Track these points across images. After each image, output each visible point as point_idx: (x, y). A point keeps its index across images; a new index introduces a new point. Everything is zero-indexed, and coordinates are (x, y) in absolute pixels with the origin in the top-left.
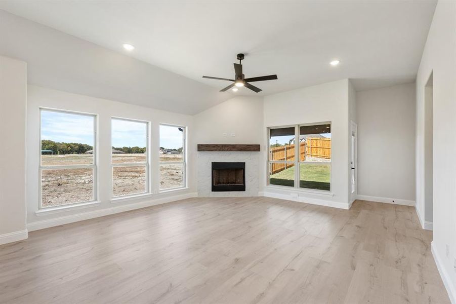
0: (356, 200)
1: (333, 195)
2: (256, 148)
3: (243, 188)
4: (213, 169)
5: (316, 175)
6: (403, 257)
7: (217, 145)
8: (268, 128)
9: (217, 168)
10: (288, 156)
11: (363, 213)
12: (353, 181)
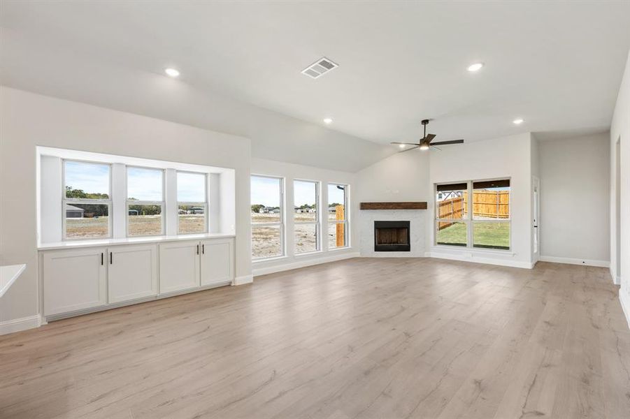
0: (538, 262)
1: (514, 254)
2: (423, 206)
3: (407, 249)
4: (376, 228)
5: (480, 237)
6: (590, 300)
7: (381, 203)
8: (435, 184)
9: (380, 227)
10: (455, 210)
11: (548, 272)
12: (535, 241)
